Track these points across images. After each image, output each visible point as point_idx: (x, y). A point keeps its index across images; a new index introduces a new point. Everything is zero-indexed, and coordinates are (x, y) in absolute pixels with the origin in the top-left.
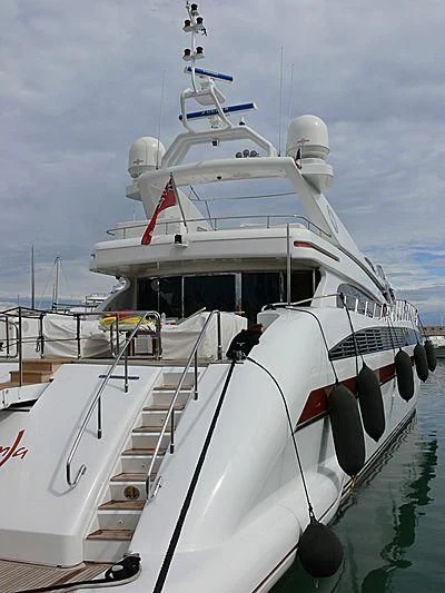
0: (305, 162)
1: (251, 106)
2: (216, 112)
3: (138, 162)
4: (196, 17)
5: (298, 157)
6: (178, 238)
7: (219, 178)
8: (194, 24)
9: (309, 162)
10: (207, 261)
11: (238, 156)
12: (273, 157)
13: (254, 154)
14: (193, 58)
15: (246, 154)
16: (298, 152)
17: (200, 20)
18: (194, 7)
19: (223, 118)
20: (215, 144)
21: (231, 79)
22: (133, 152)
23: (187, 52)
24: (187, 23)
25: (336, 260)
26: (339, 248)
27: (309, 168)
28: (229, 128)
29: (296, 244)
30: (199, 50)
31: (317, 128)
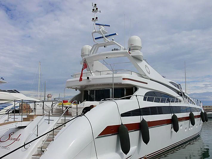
0: (132, 51)
1: (115, 34)
2: (103, 37)
3: (83, 53)
4: (96, 8)
5: (130, 50)
6: (88, 78)
7: (107, 58)
8: (95, 10)
9: (134, 51)
10: (100, 85)
11: (112, 50)
12: (122, 51)
13: (117, 50)
14: (95, 21)
15: (115, 50)
16: (130, 48)
17: (97, 9)
18: (95, 5)
19: (105, 39)
20: (105, 47)
21: (109, 26)
22: (82, 50)
23: (93, 19)
24: (93, 10)
25: (147, 83)
26: (150, 80)
27: (134, 53)
28: (108, 42)
29: (124, 79)
30: (97, 18)
31: (137, 40)
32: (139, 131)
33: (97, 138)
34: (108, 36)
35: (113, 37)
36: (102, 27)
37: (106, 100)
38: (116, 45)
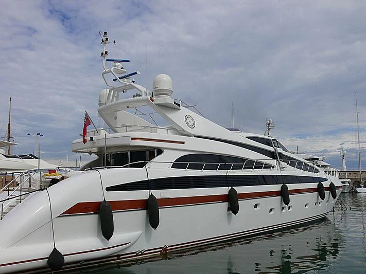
0: (157, 98)
1: (136, 73)
5: (153, 96)
6: (92, 139)
7: (128, 107)
8: (104, 41)
9: (160, 97)
11: (134, 96)
12: (143, 97)
13: (139, 95)
14: (105, 56)
15: (137, 95)
16: (153, 94)
17: (107, 39)
18: (105, 33)
20: (124, 92)
21: (129, 61)
23: (102, 54)
25: (183, 143)
26: (195, 136)
27: (159, 100)
28: (126, 85)
29: (133, 139)
30: (106, 53)
31: (165, 81)
32: (145, 211)
33: (59, 216)
34: (128, 76)
35: (133, 78)
36: (117, 64)
37: (93, 169)
38: (136, 89)
